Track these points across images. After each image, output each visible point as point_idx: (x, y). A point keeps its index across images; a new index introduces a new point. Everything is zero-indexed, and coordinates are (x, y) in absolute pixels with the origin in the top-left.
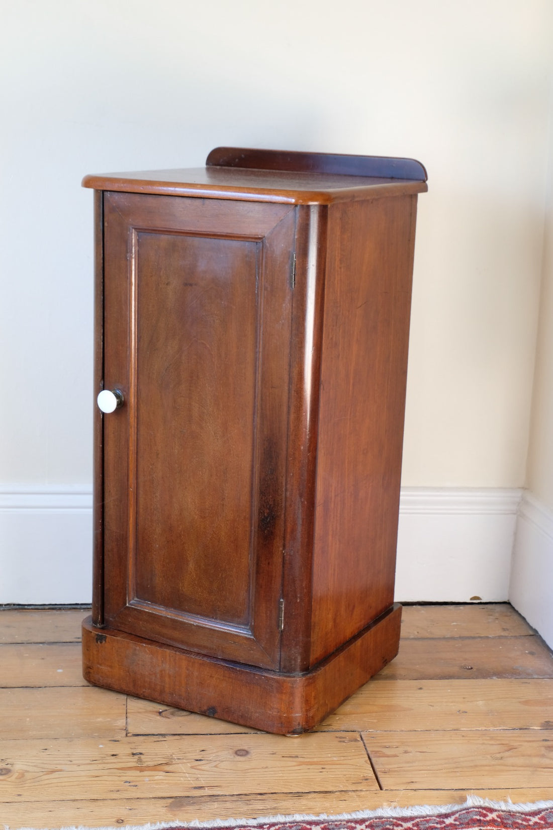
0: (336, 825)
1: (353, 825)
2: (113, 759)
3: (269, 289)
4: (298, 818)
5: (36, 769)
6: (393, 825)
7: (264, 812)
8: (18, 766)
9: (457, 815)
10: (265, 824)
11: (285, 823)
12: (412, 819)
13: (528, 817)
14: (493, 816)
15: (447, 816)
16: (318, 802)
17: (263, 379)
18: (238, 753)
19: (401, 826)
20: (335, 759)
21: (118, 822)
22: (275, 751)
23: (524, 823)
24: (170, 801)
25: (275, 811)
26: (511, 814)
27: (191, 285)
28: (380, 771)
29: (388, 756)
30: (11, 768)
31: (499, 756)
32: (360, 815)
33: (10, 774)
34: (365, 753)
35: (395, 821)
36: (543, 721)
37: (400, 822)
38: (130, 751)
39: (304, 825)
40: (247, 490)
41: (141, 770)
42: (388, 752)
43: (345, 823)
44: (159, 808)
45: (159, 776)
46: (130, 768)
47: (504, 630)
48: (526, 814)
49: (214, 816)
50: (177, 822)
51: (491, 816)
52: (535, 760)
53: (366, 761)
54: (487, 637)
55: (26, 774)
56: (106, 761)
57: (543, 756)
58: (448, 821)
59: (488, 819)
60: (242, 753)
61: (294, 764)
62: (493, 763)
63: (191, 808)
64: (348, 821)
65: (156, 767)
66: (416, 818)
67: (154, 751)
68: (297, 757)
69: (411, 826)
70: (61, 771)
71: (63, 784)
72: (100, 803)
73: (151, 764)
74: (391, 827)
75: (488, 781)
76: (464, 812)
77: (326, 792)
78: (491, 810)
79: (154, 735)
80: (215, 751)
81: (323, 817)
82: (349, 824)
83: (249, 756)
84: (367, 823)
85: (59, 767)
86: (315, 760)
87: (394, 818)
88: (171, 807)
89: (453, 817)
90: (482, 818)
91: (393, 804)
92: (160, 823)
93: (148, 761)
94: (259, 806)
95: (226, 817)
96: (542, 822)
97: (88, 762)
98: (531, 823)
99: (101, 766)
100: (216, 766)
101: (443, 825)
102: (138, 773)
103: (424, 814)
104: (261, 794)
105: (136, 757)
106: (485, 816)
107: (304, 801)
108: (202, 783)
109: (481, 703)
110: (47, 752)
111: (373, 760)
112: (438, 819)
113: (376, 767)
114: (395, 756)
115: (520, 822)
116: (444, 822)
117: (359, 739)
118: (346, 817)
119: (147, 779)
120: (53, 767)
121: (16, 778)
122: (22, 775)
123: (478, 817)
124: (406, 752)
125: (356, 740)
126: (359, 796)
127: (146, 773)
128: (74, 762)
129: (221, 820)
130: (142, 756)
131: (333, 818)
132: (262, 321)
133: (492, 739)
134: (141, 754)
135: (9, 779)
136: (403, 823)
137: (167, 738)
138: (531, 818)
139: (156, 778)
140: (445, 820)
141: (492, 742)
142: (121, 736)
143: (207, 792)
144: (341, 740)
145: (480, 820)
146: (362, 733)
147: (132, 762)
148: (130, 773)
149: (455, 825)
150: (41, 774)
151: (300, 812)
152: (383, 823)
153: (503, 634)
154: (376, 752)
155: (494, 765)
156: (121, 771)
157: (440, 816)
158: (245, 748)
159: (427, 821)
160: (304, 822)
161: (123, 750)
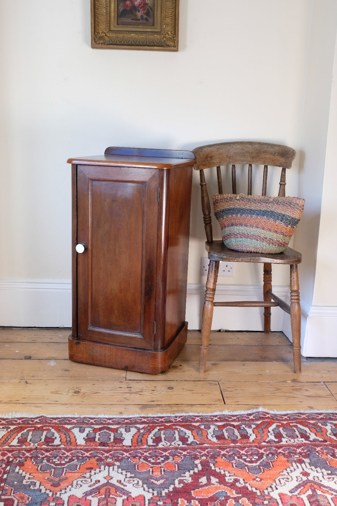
0: (206, 417)
1: (212, 417)
2: (120, 389)
3: (149, 202)
4: (191, 414)
5: (89, 392)
6: (228, 418)
7: (178, 411)
8: (83, 390)
9: (254, 415)
10: (178, 416)
11: (185, 416)
12: (236, 416)
13: (283, 416)
14: (269, 415)
15: (250, 415)
16: (199, 409)
17: (146, 237)
18: (169, 388)
19: (232, 418)
20: (207, 392)
21: (120, 413)
22: (184, 388)
23: (281, 419)
24: (141, 406)
25: (182, 411)
26: (276, 415)
27: (115, 201)
28: (225, 397)
29: (229, 391)
30: (80, 391)
31: (273, 392)
32: (215, 414)
33: (79, 393)
34: (220, 389)
35: (229, 416)
36: (292, 379)
37: (231, 417)
38: (126, 386)
39: (193, 417)
40: (139, 280)
41: (131, 393)
42: (229, 389)
43: (209, 417)
44: (136, 409)
45: (137, 396)
46: (126, 393)
47: (279, 342)
48: (282, 415)
49: (158, 412)
50: (143, 415)
51: (267, 416)
52: (288, 394)
53: (220, 393)
54: (272, 345)
55: (86, 393)
56: (117, 390)
57: (291, 393)
58: (251, 417)
59: (266, 416)
60: (170, 388)
61: (191, 393)
62: (271, 395)
63: (149, 409)
64: (210, 416)
65: (136, 393)
66: (238, 415)
67: (136, 386)
68: (192, 390)
69: (236, 419)
70: (99, 393)
71: (100, 398)
72: (114, 406)
73: (135, 391)
74: (227, 419)
75: (268, 402)
76: (257, 413)
77: (203, 405)
78: (268, 414)
79: (136, 380)
80: (160, 387)
81: (201, 414)
82: (211, 417)
83: (173, 390)
84: (218, 417)
85: (99, 391)
86: (200, 392)
87: (229, 415)
88: (141, 408)
89: (253, 416)
90: (264, 416)
91: (229, 410)
92: (137, 415)
93: (133, 390)
94: (175, 409)
95: (162, 413)
96: (288, 418)
97: (110, 390)
98: (284, 419)
99: (115, 392)
100: (160, 393)
101: (249, 419)
102: (129, 395)
103: (241, 414)
104: (177, 405)
105: (129, 388)
106: (265, 415)
107: (194, 408)
108: (154, 399)
109: (268, 371)
110: (95, 386)
111: (223, 392)
112: (247, 416)
113: (223, 395)
114: (232, 391)
115: (279, 418)
116: (249, 418)
117: (218, 384)
118: (210, 414)
119: (132, 397)
120: (96, 391)
121: (82, 395)
122: (84, 394)
123: (262, 416)
124: (236, 390)
125: (216, 385)
126: (216, 407)
127: (132, 395)
128: (104, 390)
129: (160, 414)
130: (131, 388)
131: (204, 414)
132: (145, 215)
133: (271, 385)
134: (131, 387)
135: (79, 395)
136: (232, 417)
137: (142, 382)
138: (284, 417)
139: (136, 397)
140: (250, 417)
141: (271, 387)
142: (124, 380)
143: (156, 403)
144: (211, 384)
145: (263, 417)
146: (219, 382)
147: (127, 390)
148: (126, 395)
149: (253, 419)
150: (92, 394)
151: (192, 412)
152: (224, 417)
153: (279, 344)
154: (224, 389)
155: (271, 396)
156: (122, 394)
157: (248, 415)
158: (172, 386)
159: (242, 417)
160: (193, 416)
161: (124, 385)
